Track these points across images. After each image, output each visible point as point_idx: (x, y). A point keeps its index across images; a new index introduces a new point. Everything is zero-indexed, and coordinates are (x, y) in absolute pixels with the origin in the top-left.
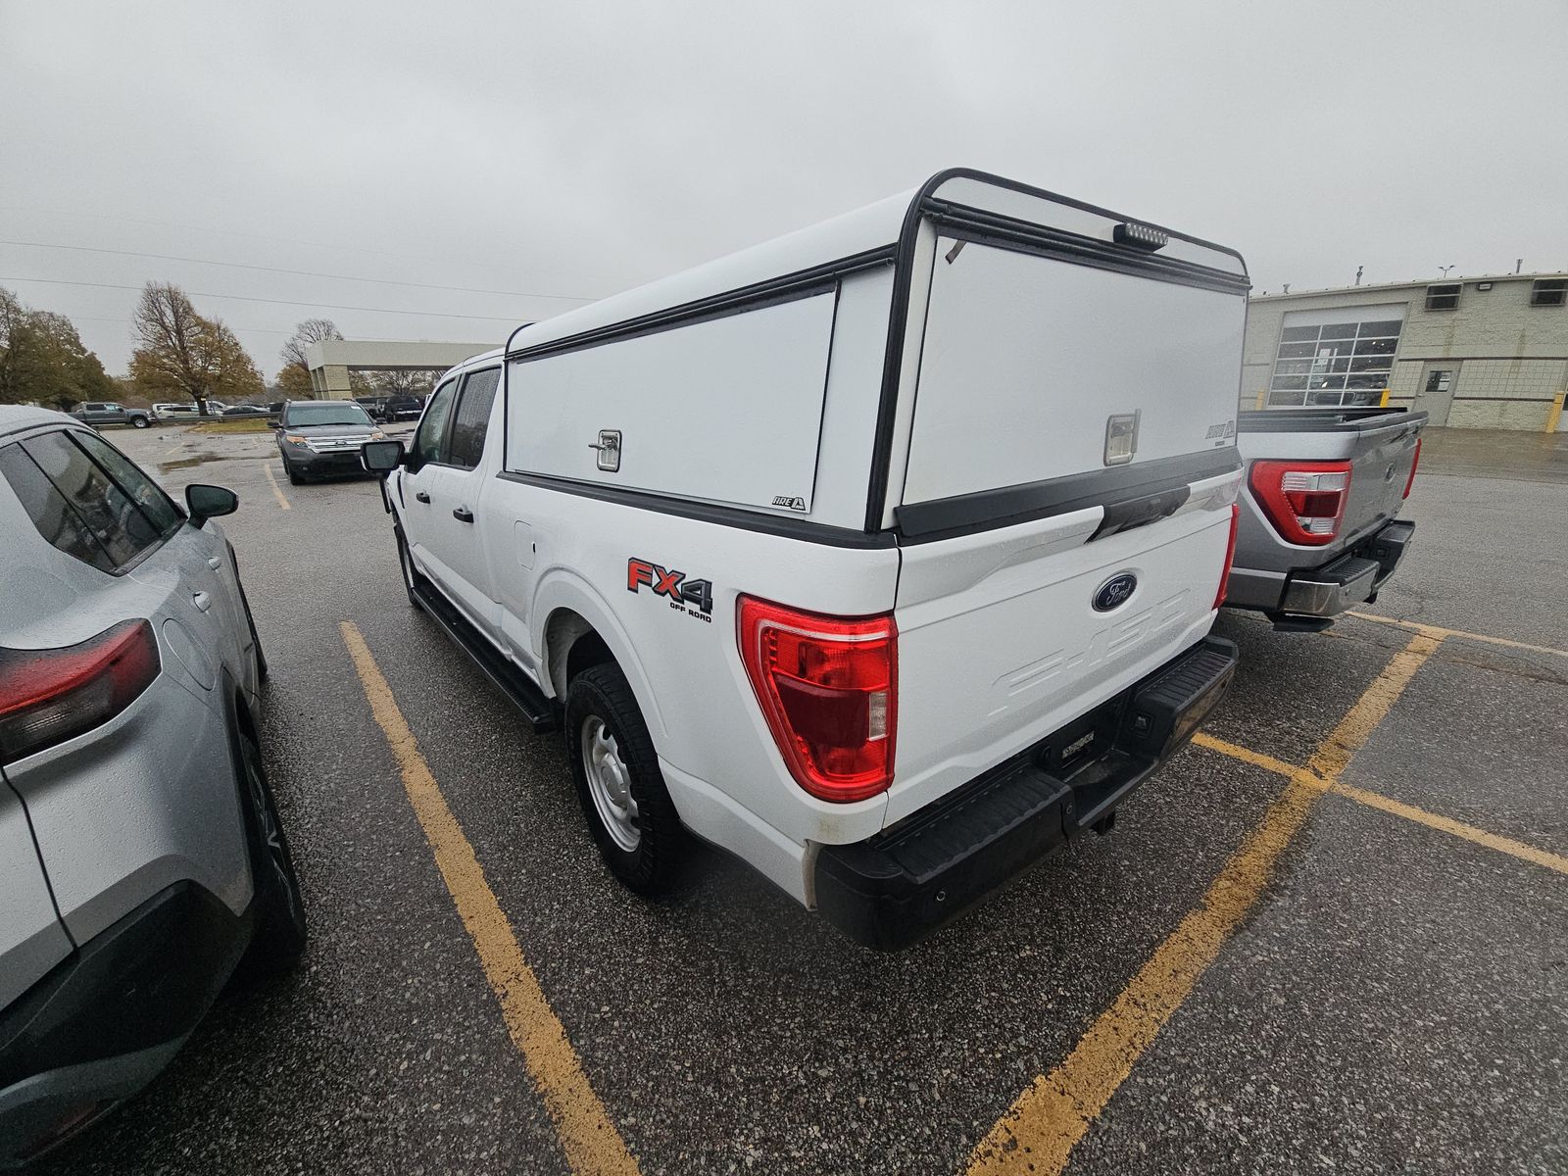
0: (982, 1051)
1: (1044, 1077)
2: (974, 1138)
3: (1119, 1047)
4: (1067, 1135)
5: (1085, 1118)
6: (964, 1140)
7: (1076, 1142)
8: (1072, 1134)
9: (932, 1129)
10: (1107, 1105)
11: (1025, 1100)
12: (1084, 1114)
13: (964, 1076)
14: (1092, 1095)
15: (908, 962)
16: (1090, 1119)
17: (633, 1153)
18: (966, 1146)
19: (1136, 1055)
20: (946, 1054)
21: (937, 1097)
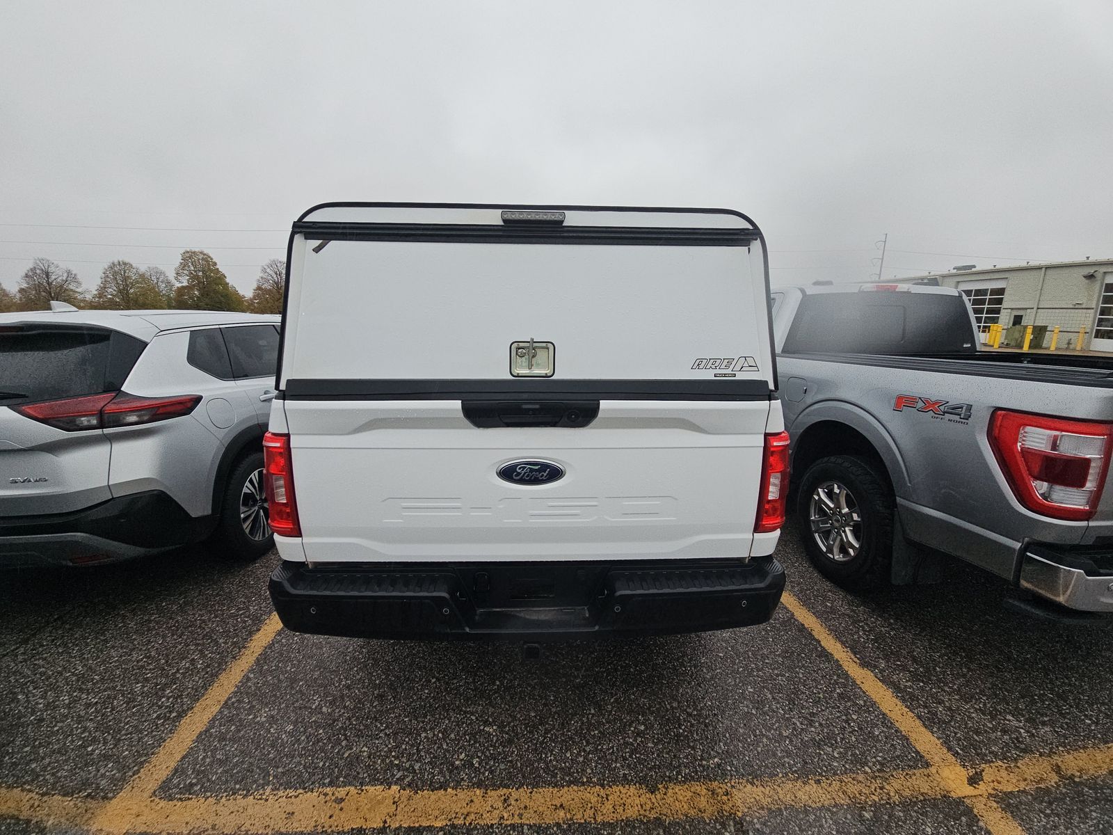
0: (393, 754)
1: (399, 789)
2: (331, 784)
3: (457, 810)
4: (366, 821)
5: (385, 822)
6: (327, 781)
7: (364, 827)
8: (368, 822)
9: (324, 765)
10: (404, 828)
11: (374, 790)
12: (388, 821)
13: (369, 757)
14: (406, 817)
15: (426, 691)
16: (386, 825)
17: (237, 686)
18: (324, 783)
19: (456, 822)
20: (377, 742)
21: (346, 755)
